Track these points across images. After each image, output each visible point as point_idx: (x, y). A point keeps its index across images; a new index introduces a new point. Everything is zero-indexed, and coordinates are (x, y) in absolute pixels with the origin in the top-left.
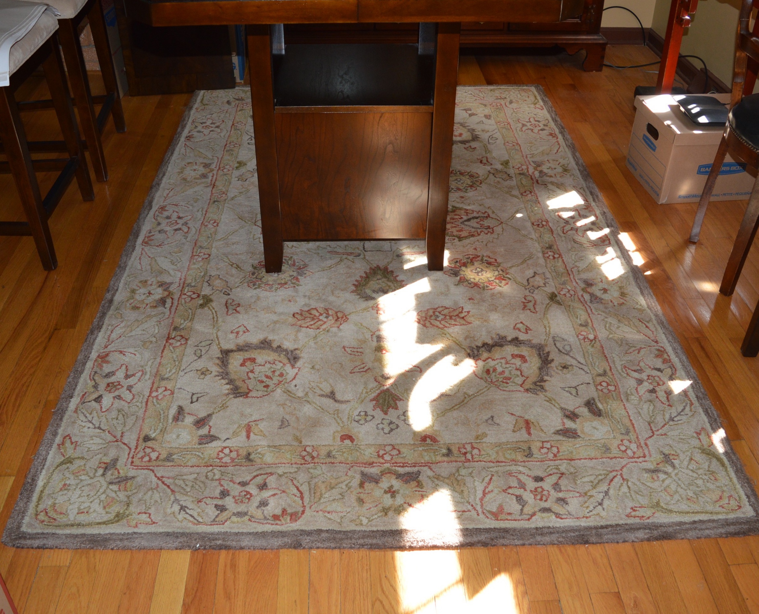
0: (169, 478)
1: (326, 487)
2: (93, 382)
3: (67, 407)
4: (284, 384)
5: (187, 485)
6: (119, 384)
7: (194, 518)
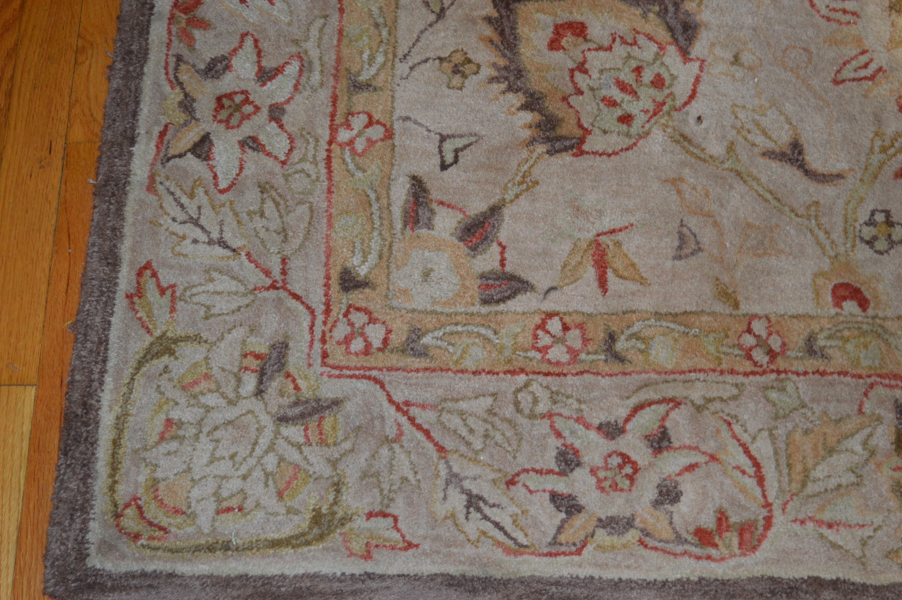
0: (423, 407)
1: (815, 448)
2: (178, 90)
3: (127, 173)
4: (669, 114)
5: (471, 431)
6: (247, 101)
7: (506, 533)
